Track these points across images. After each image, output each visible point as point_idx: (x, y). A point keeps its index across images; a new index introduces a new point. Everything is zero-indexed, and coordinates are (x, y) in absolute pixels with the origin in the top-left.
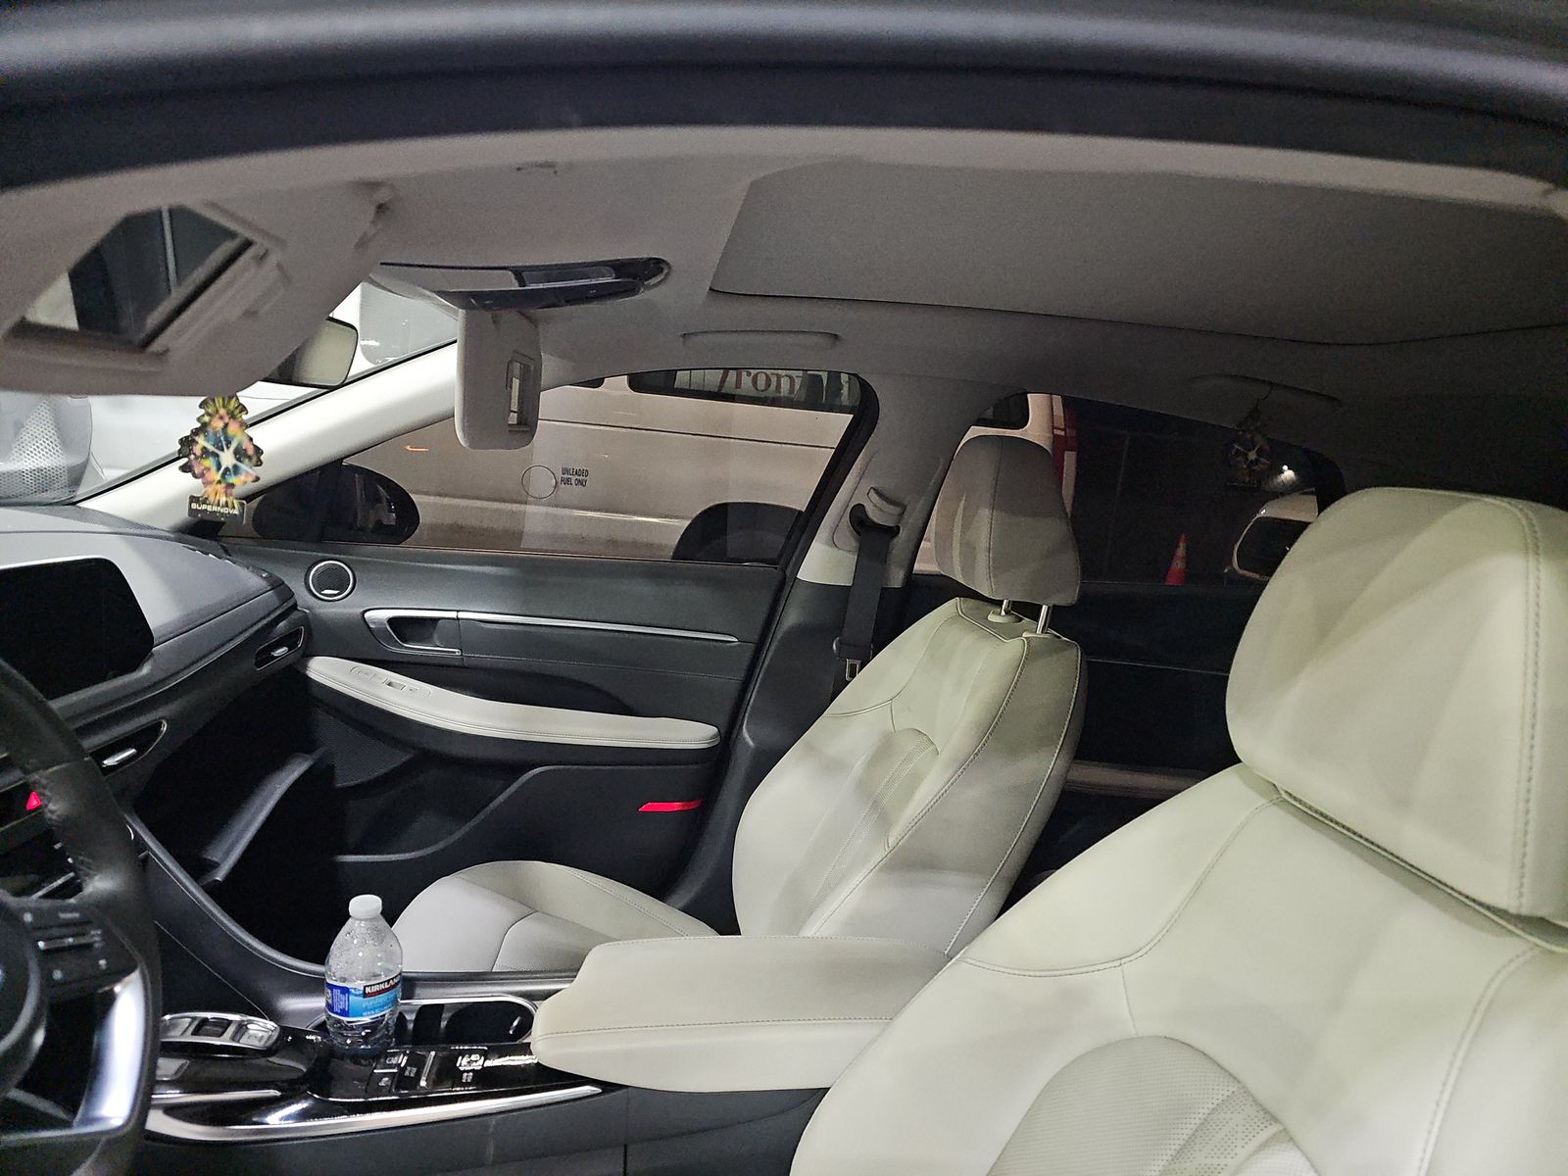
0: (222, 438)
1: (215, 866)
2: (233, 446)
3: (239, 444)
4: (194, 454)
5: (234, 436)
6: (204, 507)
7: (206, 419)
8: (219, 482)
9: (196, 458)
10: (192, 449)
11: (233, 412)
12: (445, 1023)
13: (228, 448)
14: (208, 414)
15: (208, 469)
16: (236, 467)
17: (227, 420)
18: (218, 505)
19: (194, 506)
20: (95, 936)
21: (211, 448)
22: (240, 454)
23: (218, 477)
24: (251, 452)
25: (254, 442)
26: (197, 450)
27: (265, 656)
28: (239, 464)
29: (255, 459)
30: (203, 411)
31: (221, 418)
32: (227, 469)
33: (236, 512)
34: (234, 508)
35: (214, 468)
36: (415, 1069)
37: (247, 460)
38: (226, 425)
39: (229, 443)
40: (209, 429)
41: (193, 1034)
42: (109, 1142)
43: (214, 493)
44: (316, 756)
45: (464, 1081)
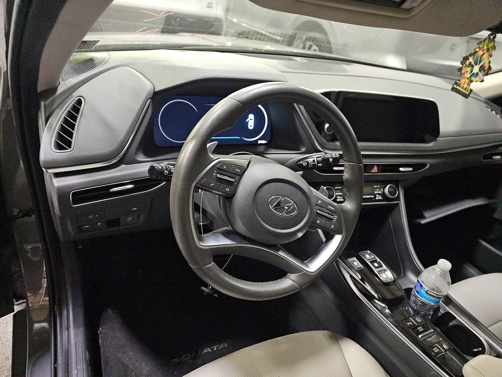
0: (479, 60)
1: (424, 218)
2: (481, 64)
3: (484, 64)
4: (466, 64)
5: (484, 60)
6: (458, 87)
7: (478, 50)
8: (468, 79)
9: (465, 66)
10: (465, 62)
11: (489, 48)
12: (452, 324)
13: (479, 64)
14: (480, 48)
15: (467, 72)
16: (477, 73)
17: (485, 51)
18: (463, 88)
19: (455, 86)
20: (335, 218)
21: (473, 63)
22: (482, 68)
23: (469, 76)
24: (486, 68)
25: (491, 64)
26: (467, 63)
27: (490, 156)
28: (479, 72)
29: (486, 72)
30: (478, 46)
31: (483, 50)
32: (474, 74)
33: (467, 93)
34: (467, 91)
35: (469, 72)
36: (423, 330)
37: (483, 72)
38: (484, 54)
39: (480, 62)
40: (476, 55)
41: (370, 262)
42: (305, 274)
43: (463, 83)
44: (491, 201)
45: (434, 350)
